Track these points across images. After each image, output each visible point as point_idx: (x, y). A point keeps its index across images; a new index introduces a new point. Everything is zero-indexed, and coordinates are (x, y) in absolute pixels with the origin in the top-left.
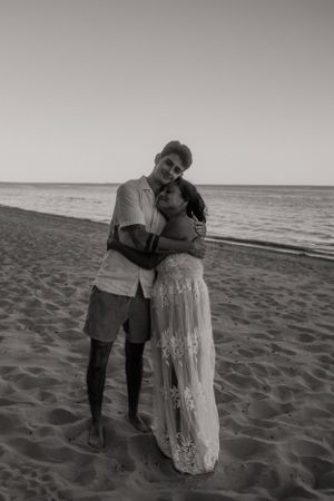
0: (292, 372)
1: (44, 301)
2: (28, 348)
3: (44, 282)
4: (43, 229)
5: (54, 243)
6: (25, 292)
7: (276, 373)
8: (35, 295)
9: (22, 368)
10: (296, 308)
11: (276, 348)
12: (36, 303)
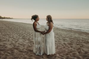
0: (60, 44)
1: (26, 35)
2: (22, 41)
3: (26, 33)
4: (27, 26)
5: (29, 28)
6: (23, 34)
7: (58, 44)
8: (24, 35)
9: (21, 43)
10: (65, 37)
11: (59, 41)
12: (24, 36)
